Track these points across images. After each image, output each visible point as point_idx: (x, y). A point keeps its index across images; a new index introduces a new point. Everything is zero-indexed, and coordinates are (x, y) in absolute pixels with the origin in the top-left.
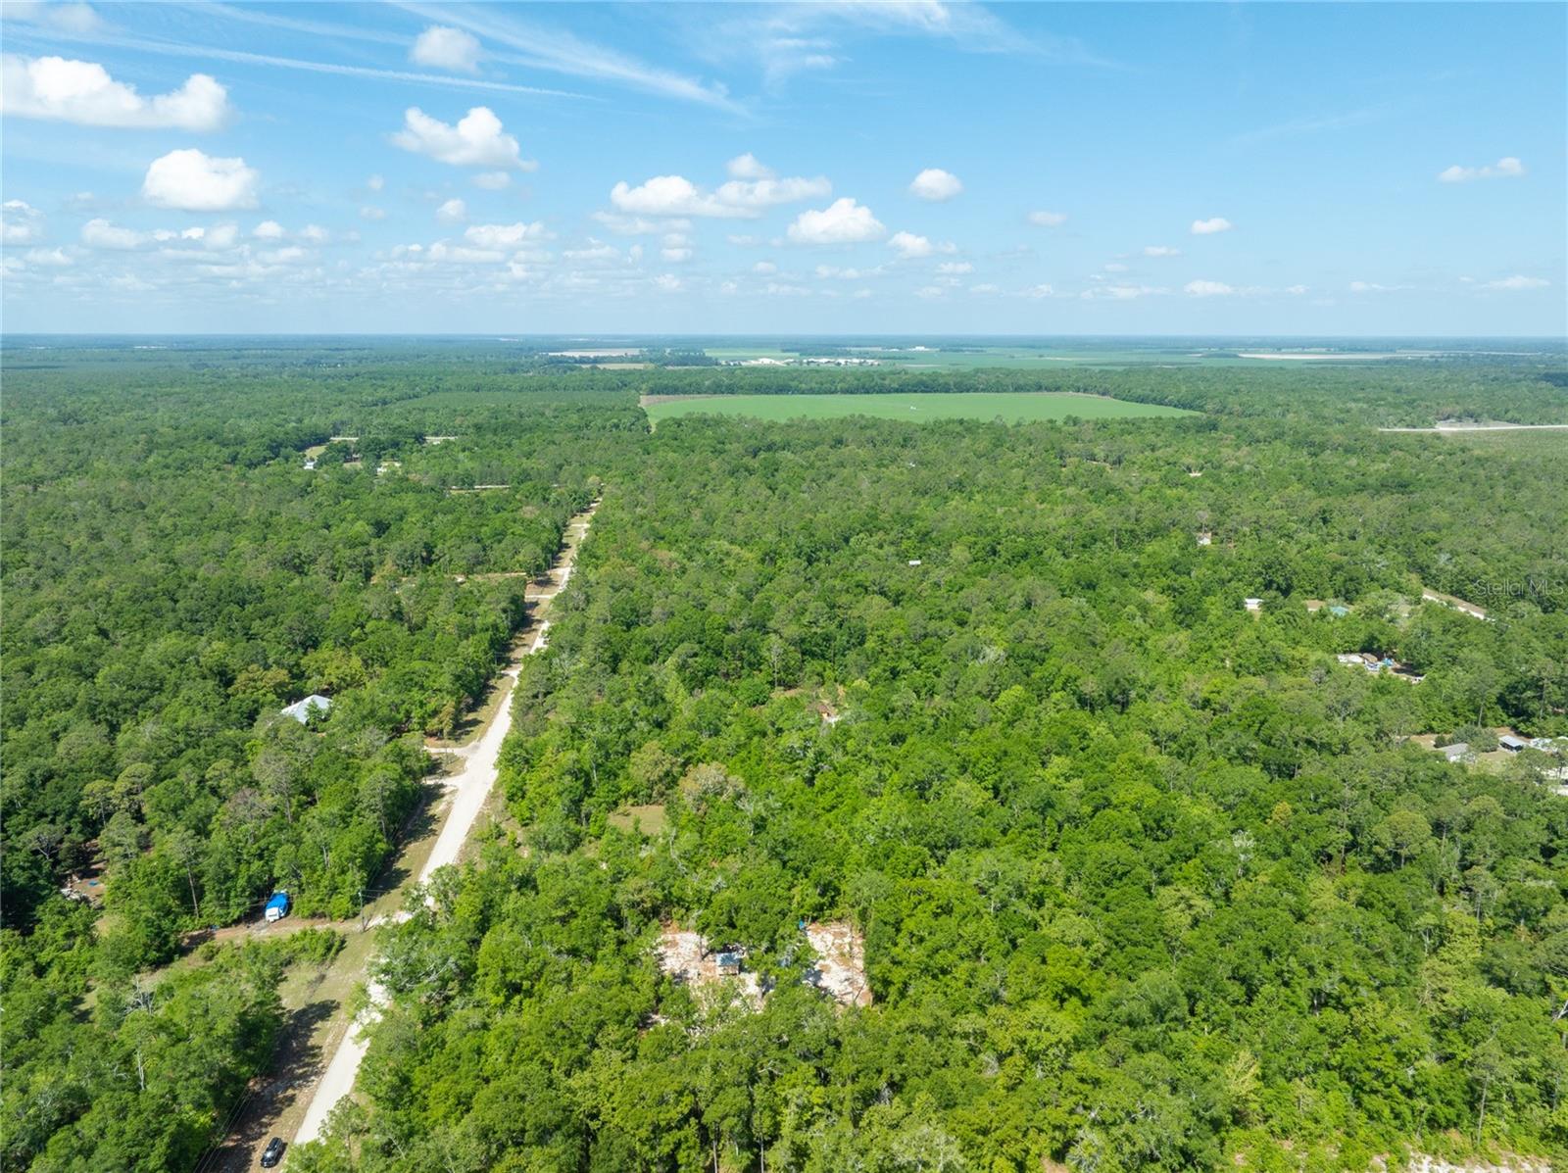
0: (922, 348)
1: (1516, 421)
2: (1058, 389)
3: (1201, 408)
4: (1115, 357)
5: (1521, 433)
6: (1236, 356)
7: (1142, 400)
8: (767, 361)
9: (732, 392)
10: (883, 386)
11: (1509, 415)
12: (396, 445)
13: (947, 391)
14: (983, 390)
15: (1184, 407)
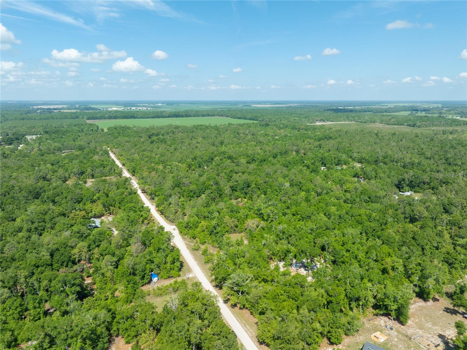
0: (160, 104)
1: (332, 121)
2: (214, 116)
3: (257, 120)
4: (218, 106)
5: (335, 124)
6: (250, 106)
7: (239, 118)
8: (115, 109)
9: (116, 119)
10: (163, 115)
11: (331, 120)
12: (18, 139)
13: (183, 117)
14: (193, 116)
15: (252, 120)
